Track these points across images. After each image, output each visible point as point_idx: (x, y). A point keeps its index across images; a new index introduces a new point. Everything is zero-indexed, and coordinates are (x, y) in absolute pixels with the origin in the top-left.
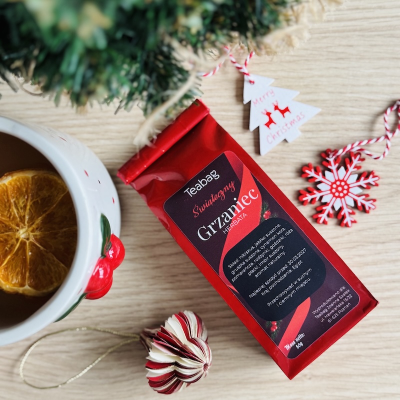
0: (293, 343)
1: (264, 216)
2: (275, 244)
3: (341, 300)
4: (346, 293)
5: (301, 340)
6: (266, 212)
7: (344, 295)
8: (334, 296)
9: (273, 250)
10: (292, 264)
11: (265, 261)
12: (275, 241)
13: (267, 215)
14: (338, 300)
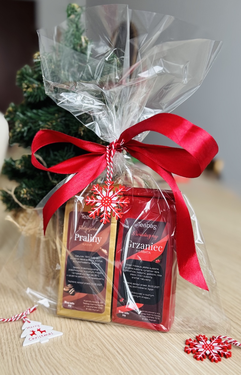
0: (123, 313)
1: (156, 260)
2: (150, 274)
3: (154, 316)
4: (159, 316)
5: (126, 315)
6: (158, 260)
7: (157, 316)
8: (153, 313)
9: (147, 276)
10: (149, 287)
11: (141, 276)
12: (151, 273)
13: (158, 261)
14: (153, 315)
